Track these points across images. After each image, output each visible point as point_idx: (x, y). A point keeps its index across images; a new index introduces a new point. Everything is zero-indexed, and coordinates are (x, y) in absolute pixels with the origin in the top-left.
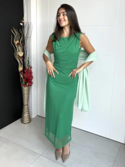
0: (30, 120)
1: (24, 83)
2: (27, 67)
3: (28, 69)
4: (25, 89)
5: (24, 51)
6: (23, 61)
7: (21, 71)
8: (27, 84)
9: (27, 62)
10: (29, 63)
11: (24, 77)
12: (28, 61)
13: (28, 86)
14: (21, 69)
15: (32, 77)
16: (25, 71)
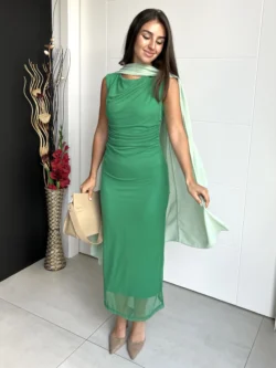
0: (64, 262)
1: (50, 181)
2: (57, 147)
3: (61, 151)
4: (53, 195)
5: (51, 111)
6: (50, 132)
7: (45, 156)
8: (58, 183)
9: (59, 135)
10: (62, 137)
11: (51, 168)
12: (61, 133)
13: (61, 188)
14: (44, 150)
15: (69, 169)
16: (54, 155)
